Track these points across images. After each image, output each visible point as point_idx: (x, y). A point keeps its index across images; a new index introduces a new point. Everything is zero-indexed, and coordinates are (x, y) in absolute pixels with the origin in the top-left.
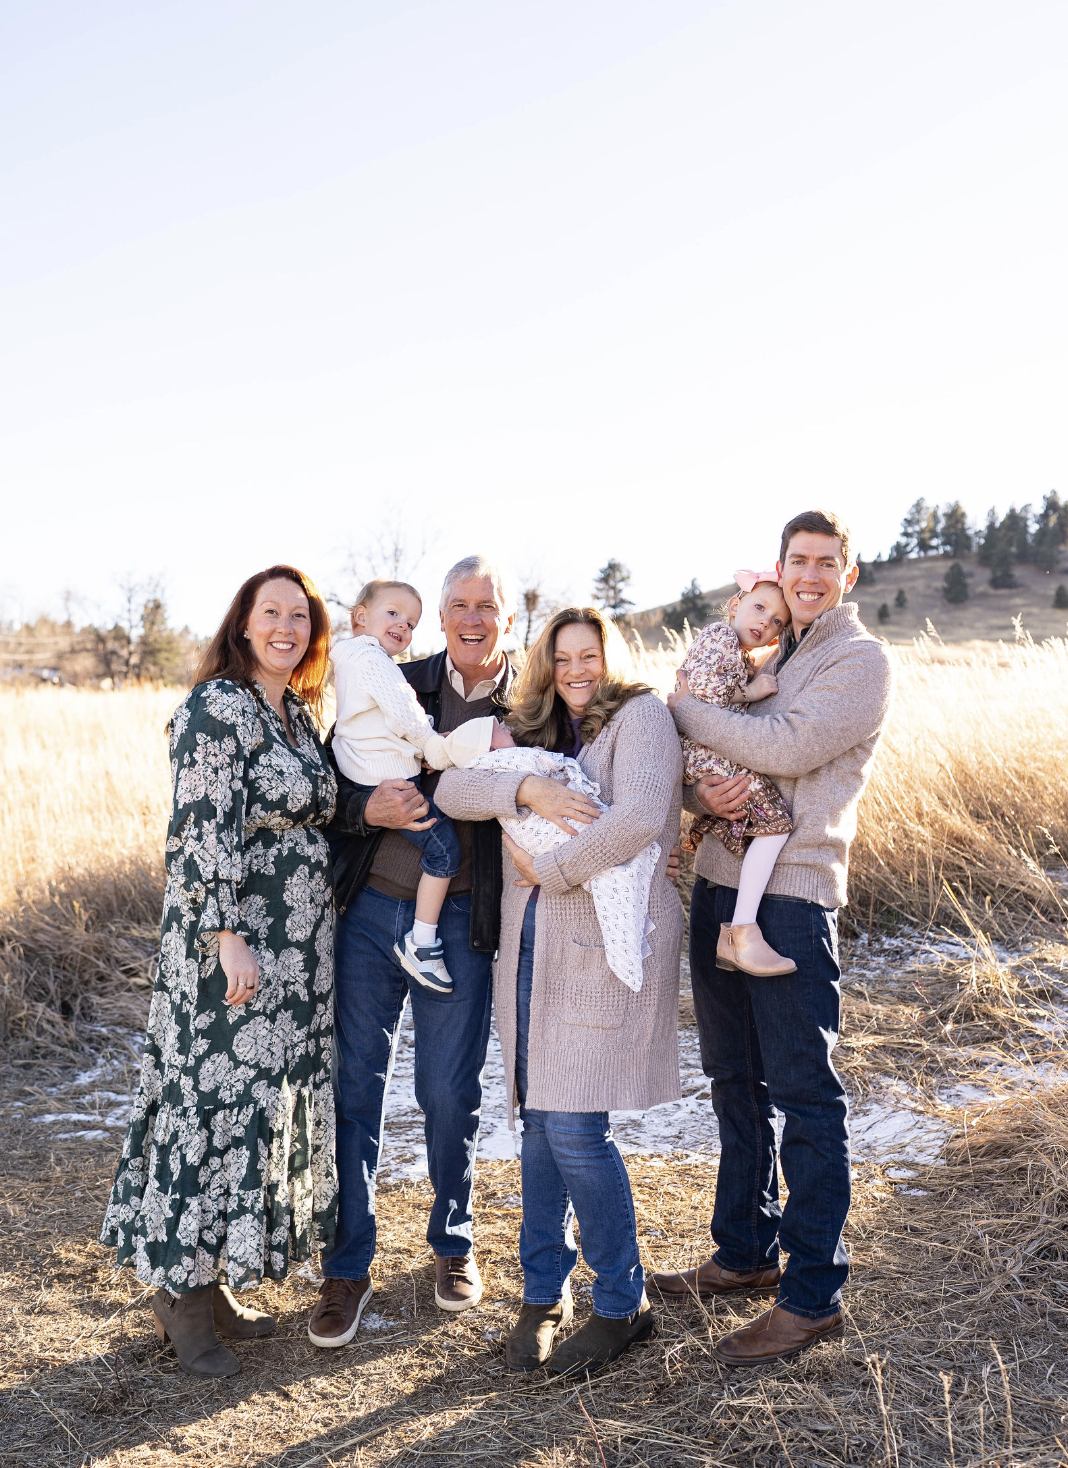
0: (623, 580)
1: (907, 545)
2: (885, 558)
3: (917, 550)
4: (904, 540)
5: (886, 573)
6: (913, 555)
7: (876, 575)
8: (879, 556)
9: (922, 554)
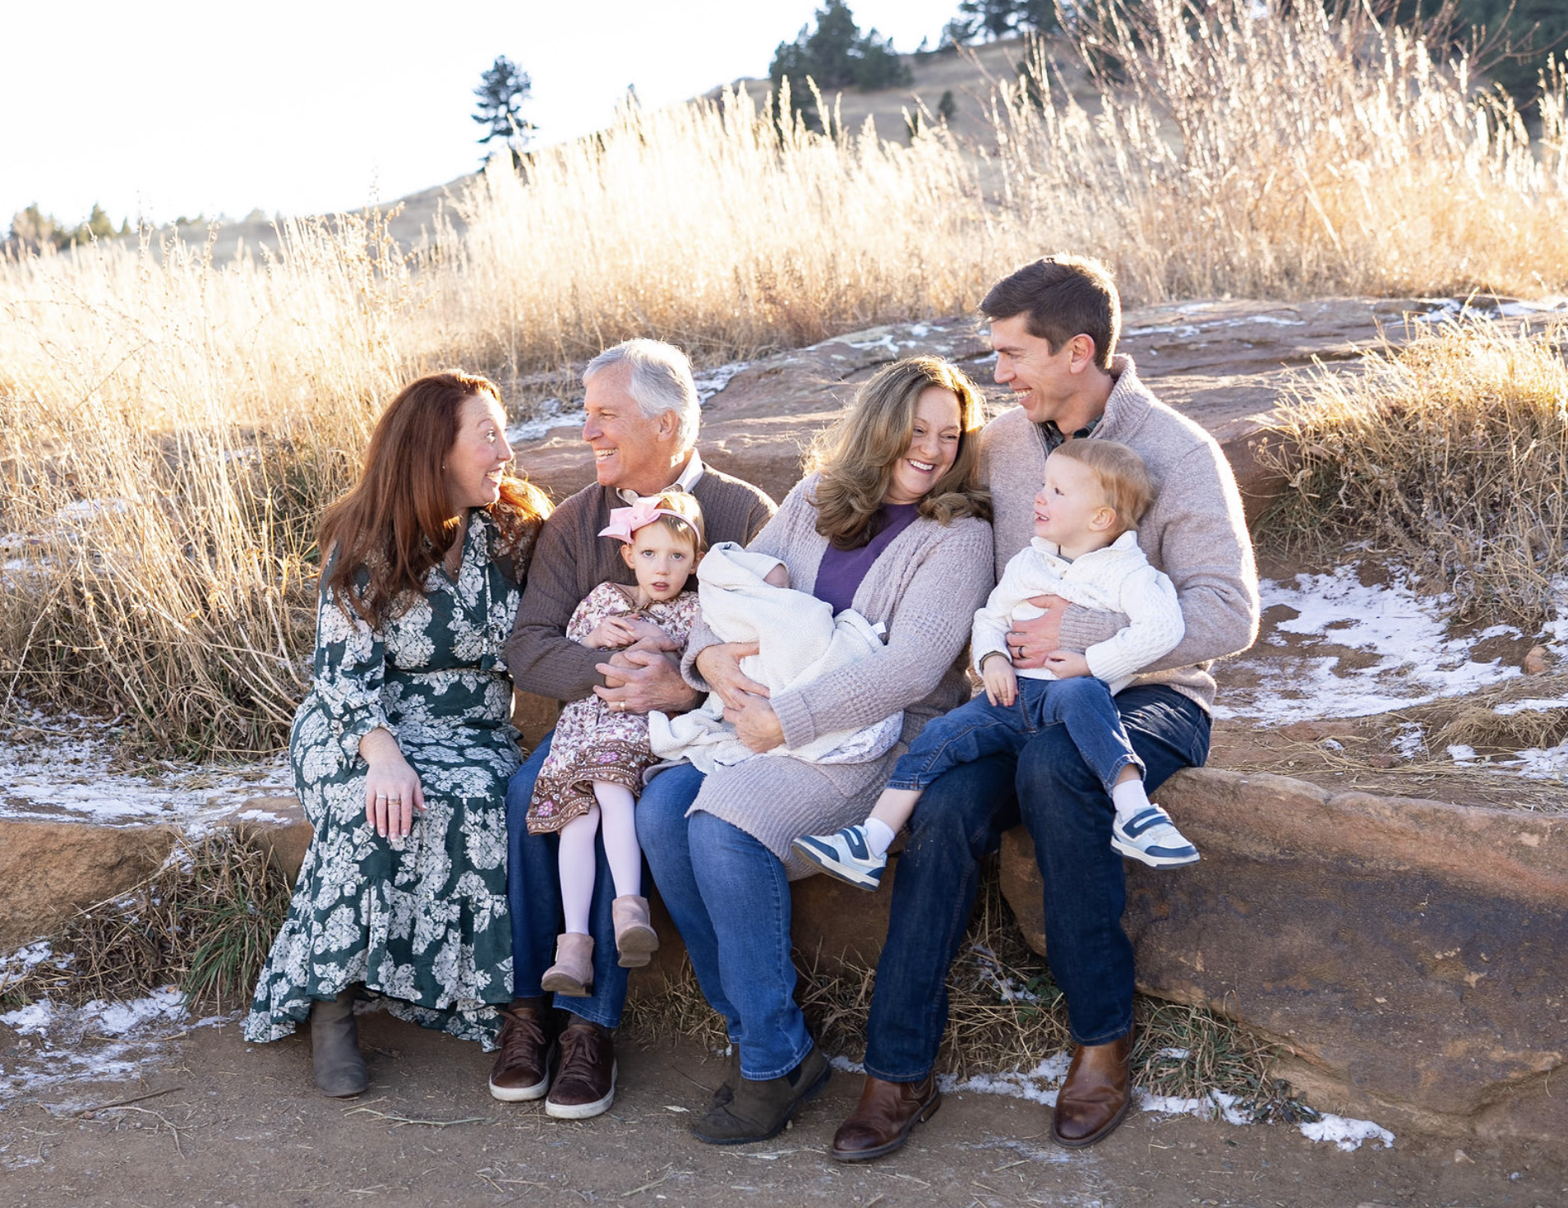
0: (518, 90)
1: (968, 24)
2: (933, 46)
3: (982, 31)
4: (964, 17)
5: (933, 69)
6: (978, 41)
7: (917, 73)
8: (924, 42)
9: (992, 38)
